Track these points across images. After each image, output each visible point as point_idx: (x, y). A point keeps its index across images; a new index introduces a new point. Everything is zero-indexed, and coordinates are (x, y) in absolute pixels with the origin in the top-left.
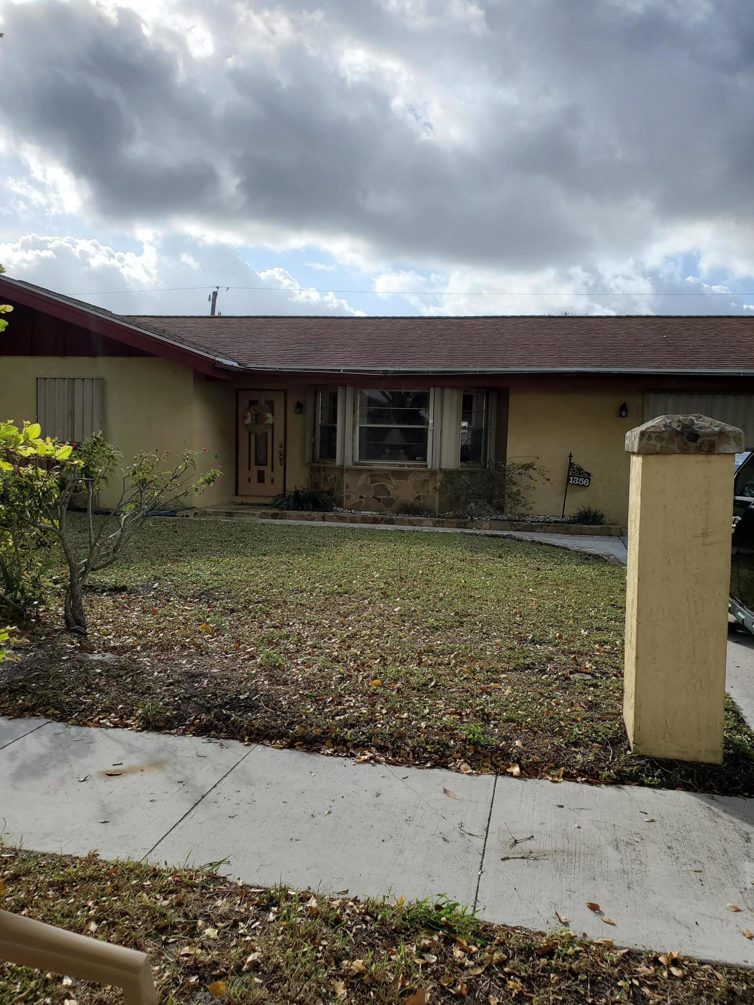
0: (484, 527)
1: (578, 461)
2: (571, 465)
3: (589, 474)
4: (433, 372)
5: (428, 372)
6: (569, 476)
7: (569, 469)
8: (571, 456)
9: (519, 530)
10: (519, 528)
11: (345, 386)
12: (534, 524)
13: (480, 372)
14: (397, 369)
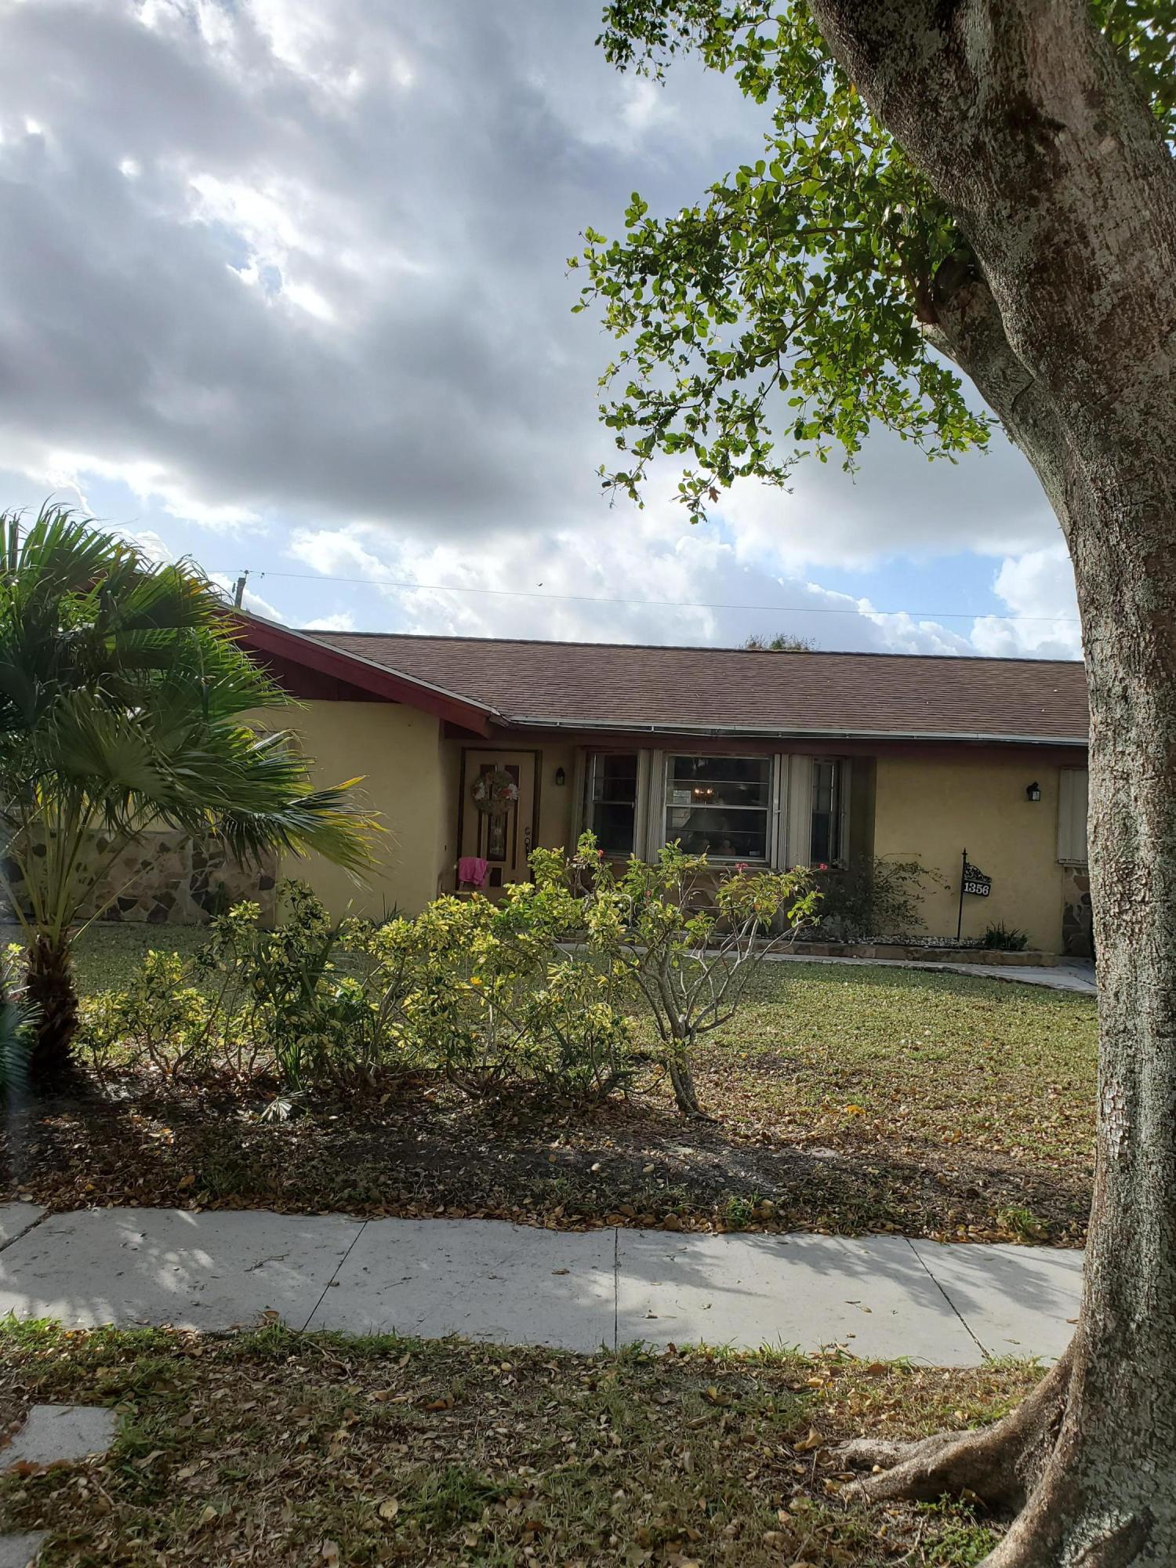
0: (867, 954)
1: (974, 860)
2: (966, 865)
3: (989, 879)
4: (783, 733)
5: (777, 733)
6: (964, 882)
7: (964, 873)
8: (965, 854)
9: (917, 959)
10: (917, 956)
11: (650, 750)
12: (937, 950)
13: (850, 735)
14: (732, 728)
